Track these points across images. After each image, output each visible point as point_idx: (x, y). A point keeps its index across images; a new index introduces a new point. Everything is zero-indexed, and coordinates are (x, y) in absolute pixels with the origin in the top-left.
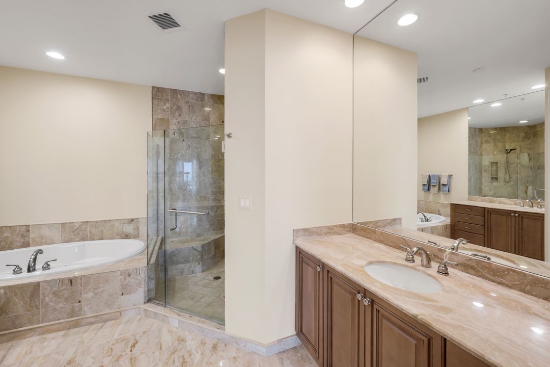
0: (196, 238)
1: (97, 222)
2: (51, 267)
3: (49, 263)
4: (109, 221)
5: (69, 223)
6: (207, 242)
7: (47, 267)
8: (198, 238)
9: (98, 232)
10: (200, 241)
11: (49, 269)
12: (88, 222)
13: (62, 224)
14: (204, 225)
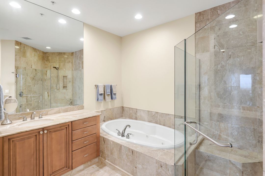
0: (237, 150)
1: (162, 113)
2: (130, 137)
3: (129, 135)
4: (168, 114)
5: (151, 111)
6: (250, 161)
7: (128, 137)
8: (240, 152)
9: (163, 120)
10: (241, 155)
11: (129, 138)
12: (158, 113)
13: (148, 111)
14: (248, 138)
